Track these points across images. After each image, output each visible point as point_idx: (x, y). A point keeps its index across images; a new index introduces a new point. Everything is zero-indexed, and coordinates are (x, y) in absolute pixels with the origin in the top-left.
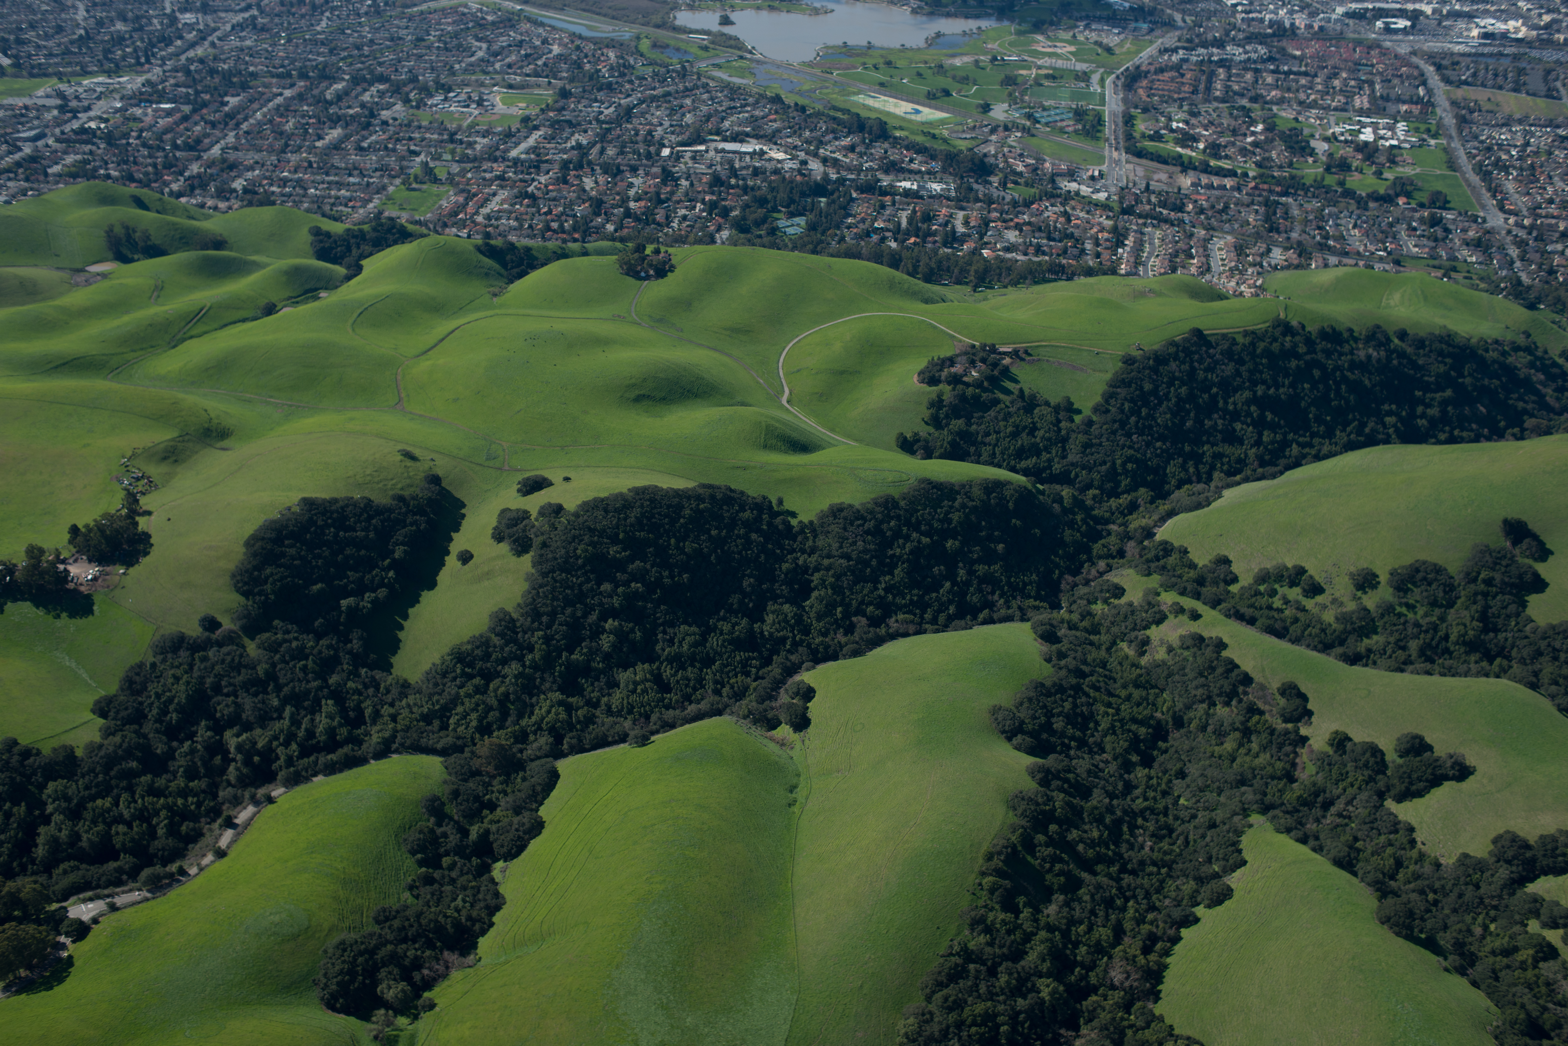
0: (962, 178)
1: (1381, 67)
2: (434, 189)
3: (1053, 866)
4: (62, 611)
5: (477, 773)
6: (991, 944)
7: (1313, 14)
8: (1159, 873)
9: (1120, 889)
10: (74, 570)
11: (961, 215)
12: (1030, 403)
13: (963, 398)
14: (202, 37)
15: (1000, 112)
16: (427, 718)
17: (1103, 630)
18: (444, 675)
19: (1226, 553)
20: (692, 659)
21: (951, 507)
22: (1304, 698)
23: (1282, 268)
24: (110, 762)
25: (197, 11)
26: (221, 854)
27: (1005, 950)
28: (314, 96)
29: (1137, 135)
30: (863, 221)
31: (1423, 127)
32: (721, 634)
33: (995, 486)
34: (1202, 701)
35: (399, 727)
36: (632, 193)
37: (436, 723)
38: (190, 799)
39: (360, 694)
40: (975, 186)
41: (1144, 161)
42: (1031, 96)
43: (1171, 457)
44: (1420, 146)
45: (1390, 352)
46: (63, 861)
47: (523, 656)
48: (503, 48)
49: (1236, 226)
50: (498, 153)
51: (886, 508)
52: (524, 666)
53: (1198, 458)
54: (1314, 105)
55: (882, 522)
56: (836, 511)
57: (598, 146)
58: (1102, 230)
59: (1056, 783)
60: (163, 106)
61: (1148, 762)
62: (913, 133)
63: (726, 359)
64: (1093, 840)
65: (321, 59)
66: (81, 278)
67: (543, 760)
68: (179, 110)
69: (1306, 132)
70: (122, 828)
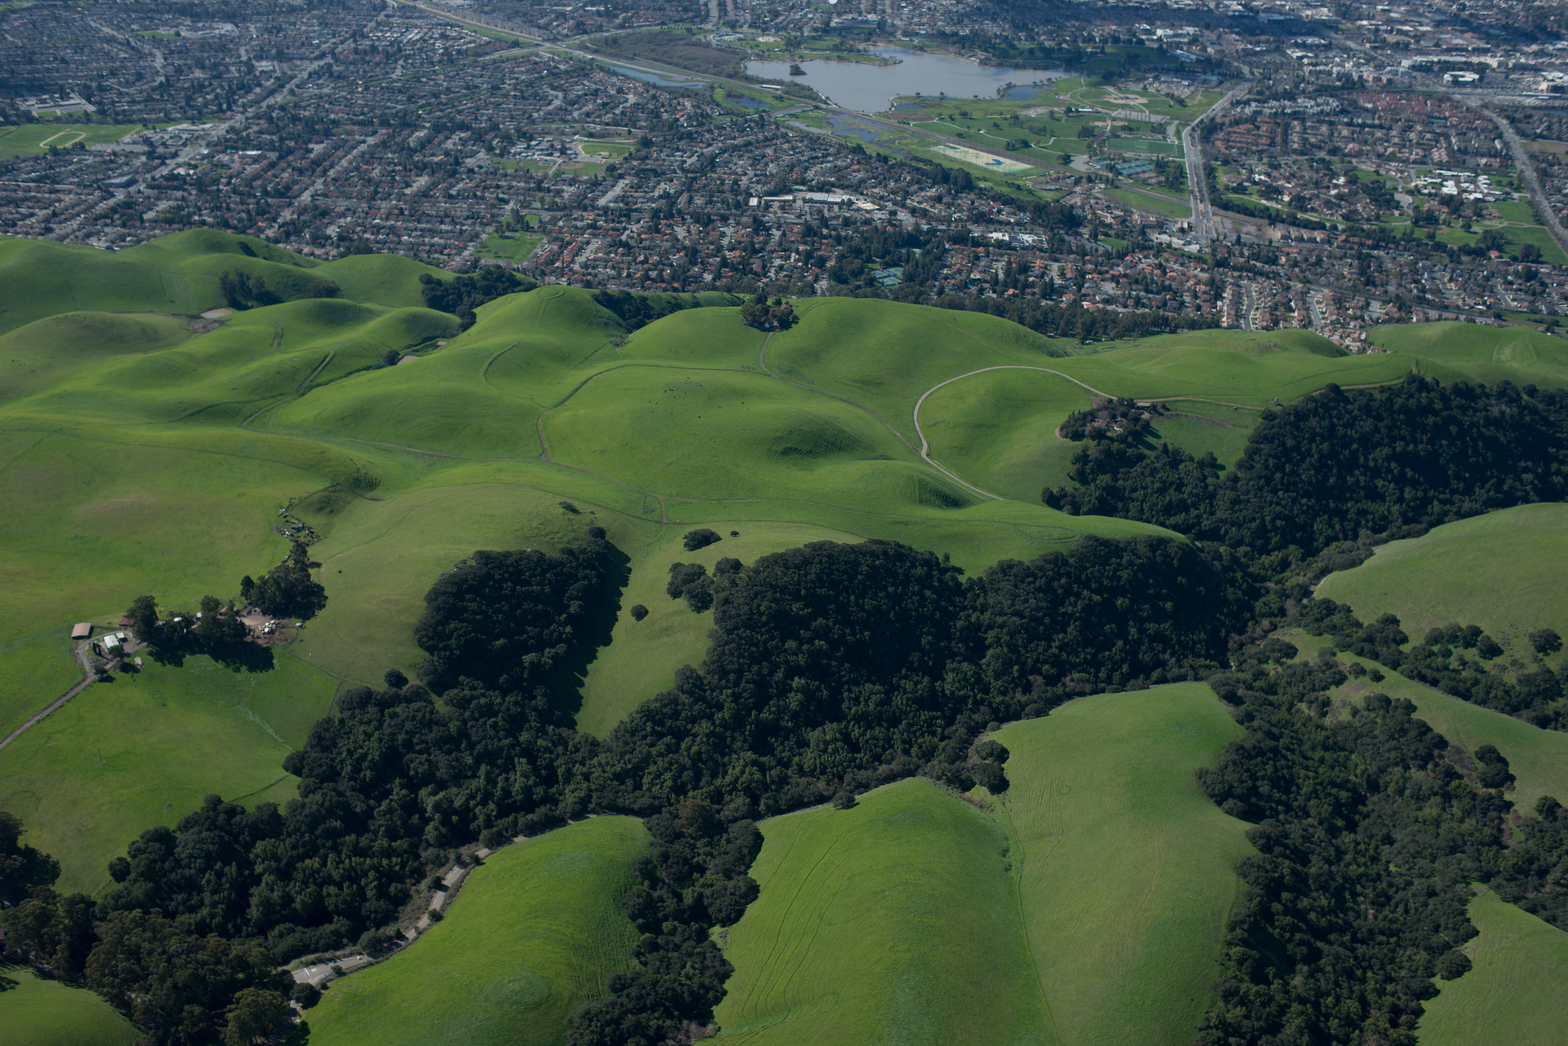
0: (1052, 229)
1: (1454, 120)
2: (527, 236)
3: (1293, 935)
4: (242, 664)
5: (679, 835)
6: (1247, 1017)
7: (1380, 67)
8: (1388, 943)
9: (1356, 958)
10: (248, 622)
11: (1055, 266)
12: (1175, 458)
13: (1108, 453)
14: (281, 84)
15: (1081, 163)
16: (620, 777)
17: (1280, 691)
18: (634, 732)
19: (1393, 612)
20: (879, 718)
21: (1119, 565)
22: (1504, 762)
23: (1384, 322)
24: (315, 821)
25: (273, 59)
26: (437, 917)
27: (1262, 1023)
28: (398, 144)
29: (1220, 187)
30: (959, 272)
31: (1505, 181)
32: (905, 692)
33: (1158, 544)
34: (1396, 764)
35: (593, 787)
36: (725, 242)
37: (630, 783)
38: (394, 860)
39: (551, 752)
40: (1067, 238)
41: (1230, 214)
42: (1110, 147)
43: (1316, 515)
44: (1504, 200)
45: (1523, 408)
46: (278, 923)
47: (713, 714)
48: (579, 97)
49: (1332, 279)
50: (586, 202)
51: (1056, 565)
52: (714, 724)
53: (1343, 515)
54: (1392, 158)
55: (1052, 579)
56: (1006, 568)
57: (685, 196)
58: (1198, 282)
59: (1278, 849)
60: (249, 153)
61: (1352, 827)
62: (997, 184)
63: (860, 412)
64: (1323, 908)
65: (400, 107)
66: (198, 325)
67: (745, 822)
68: (266, 158)
69: (1389, 185)
70: (332, 889)
